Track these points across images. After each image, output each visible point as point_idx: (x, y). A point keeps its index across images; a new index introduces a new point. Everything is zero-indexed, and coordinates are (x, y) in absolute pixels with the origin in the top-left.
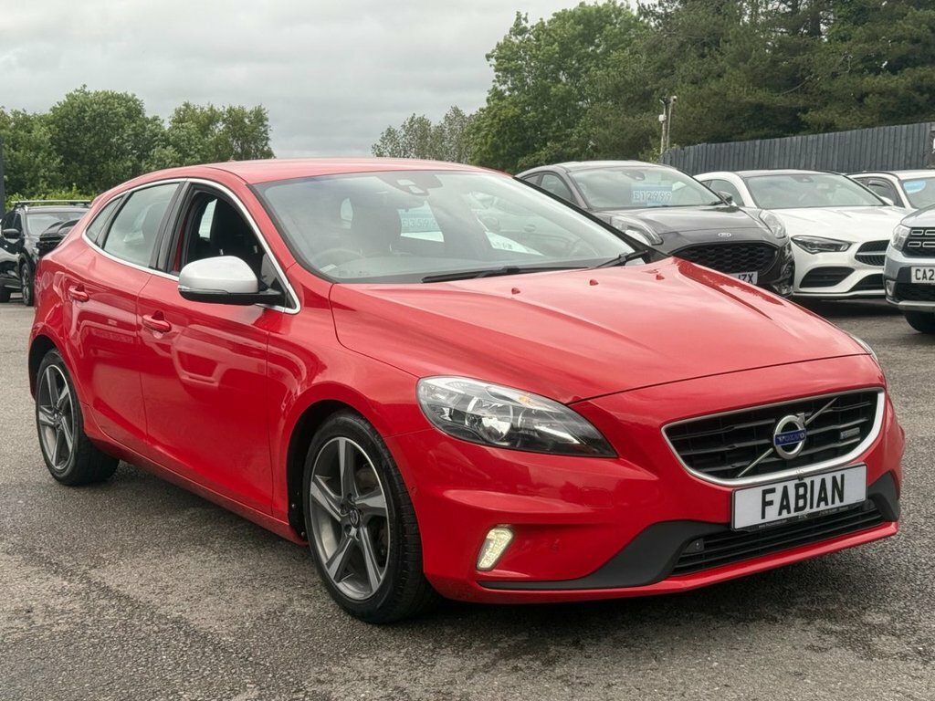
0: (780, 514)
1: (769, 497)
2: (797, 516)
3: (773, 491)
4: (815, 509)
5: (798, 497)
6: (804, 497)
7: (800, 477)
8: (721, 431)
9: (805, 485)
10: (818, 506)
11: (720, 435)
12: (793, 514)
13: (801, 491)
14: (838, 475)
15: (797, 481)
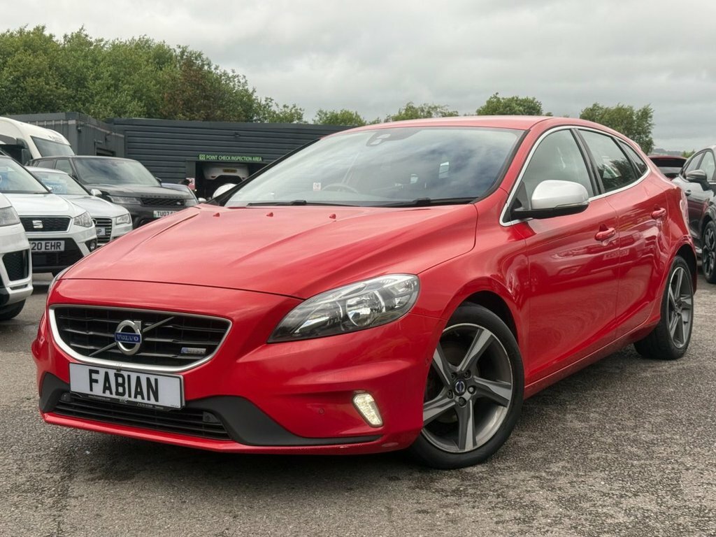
0: (104, 392)
1: (94, 376)
2: (118, 400)
3: (97, 372)
4: (132, 399)
5: (118, 385)
6: (123, 385)
7: (119, 369)
8: (87, 319)
9: (122, 376)
10: (135, 397)
12: (114, 396)
13: (120, 380)
14: (152, 378)
15: (115, 371)
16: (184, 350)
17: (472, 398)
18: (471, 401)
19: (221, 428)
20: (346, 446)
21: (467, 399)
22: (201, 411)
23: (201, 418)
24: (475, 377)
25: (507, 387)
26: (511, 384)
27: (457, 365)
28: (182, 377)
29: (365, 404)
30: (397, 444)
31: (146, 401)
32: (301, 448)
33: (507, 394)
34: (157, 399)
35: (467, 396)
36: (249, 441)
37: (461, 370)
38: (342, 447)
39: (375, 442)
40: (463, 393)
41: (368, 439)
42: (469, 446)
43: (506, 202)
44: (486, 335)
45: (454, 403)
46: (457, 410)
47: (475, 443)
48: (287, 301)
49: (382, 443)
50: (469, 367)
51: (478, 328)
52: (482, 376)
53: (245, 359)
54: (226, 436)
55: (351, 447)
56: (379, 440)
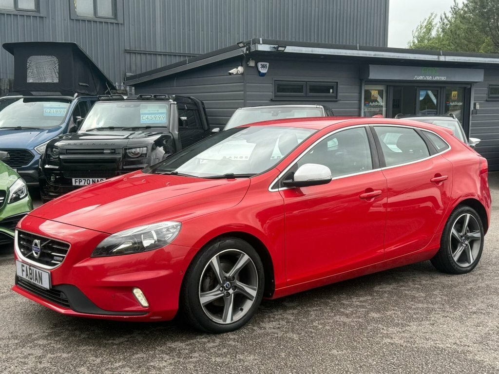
14: (40, 271)
16: (55, 258)
17: (234, 293)
18: (233, 295)
19: (67, 301)
20: (127, 317)
21: (231, 293)
22: (60, 292)
23: (59, 295)
24: (237, 281)
25: (255, 290)
26: (257, 288)
27: (227, 272)
28: (49, 272)
30: (161, 317)
31: (38, 284)
32: (103, 316)
33: (254, 293)
34: (42, 284)
35: (231, 291)
36: (77, 310)
37: (229, 276)
38: (125, 317)
39: (145, 316)
40: (229, 290)
41: (141, 313)
42: (228, 321)
43: (278, 177)
44: (246, 258)
45: (223, 295)
46: (224, 298)
47: (232, 320)
48: (101, 234)
49: (150, 316)
50: (235, 275)
51: (242, 253)
52: (241, 281)
53: (77, 265)
54: (68, 306)
55: (130, 318)
56: (147, 315)
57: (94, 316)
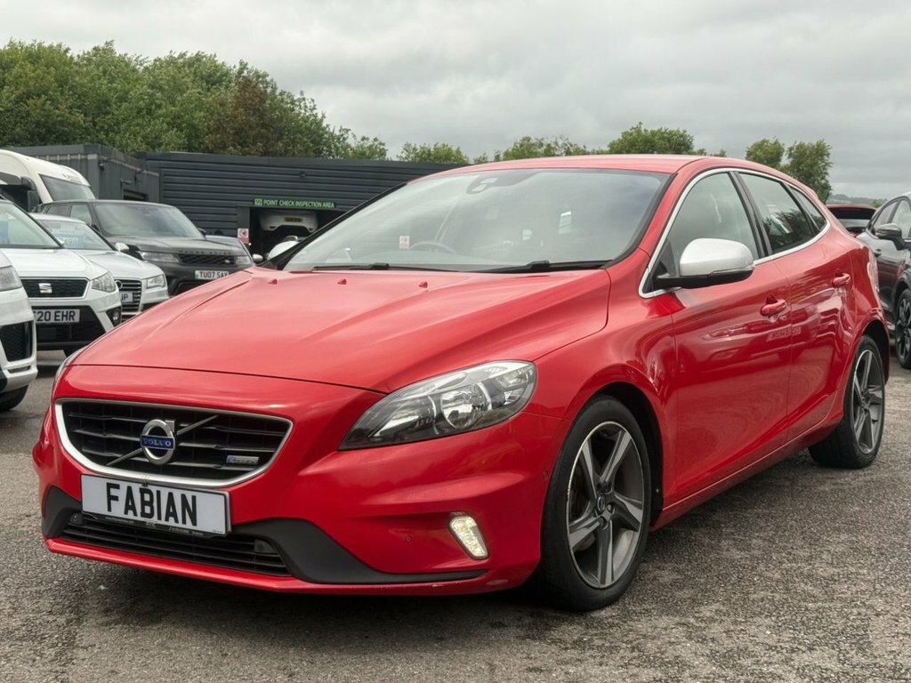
0: (126, 513)
1: (114, 492)
2: (144, 523)
3: (117, 487)
4: (163, 522)
5: (144, 503)
6: (150, 504)
7: (146, 483)
8: (104, 418)
9: (150, 492)
10: (167, 519)
11: (102, 421)
12: (139, 518)
13: (147, 497)
14: (189, 495)
15: (140, 486)
16: (231, 458)
17: (611, 517)
18: (611, 521)
19: (278, 560)
20: (441, 584)
21: (607, 519)
22: (252, 538)
23: (252, 548)
24: (615, 492)
25: (640, 507)
26: (642, 503)
27: (601, 473)
28: (227, 494)
29: (465, 529)
30: (506, 581)
31: (180, 525)
32: (381, 586)
33: (638, 514)
34: (194, 523)
35: (608, 515)
36: (313, 577)
37: (605, 482)
38: (435, 585)
39: (476, 579)
40: (603, 512)
41: (469, 575)
42: (608, 581)
43: (647, 267)
44: (627, 438)
45: (597, 525)
46: (599, 532)
48: (364, 395)
49: (487, 580)
50: (611, 479)
51: (620, 429)
53: (312, 470)
54: (284, 571)
55: (447, 586)
56: (483, 577)
57: (357, 589)
